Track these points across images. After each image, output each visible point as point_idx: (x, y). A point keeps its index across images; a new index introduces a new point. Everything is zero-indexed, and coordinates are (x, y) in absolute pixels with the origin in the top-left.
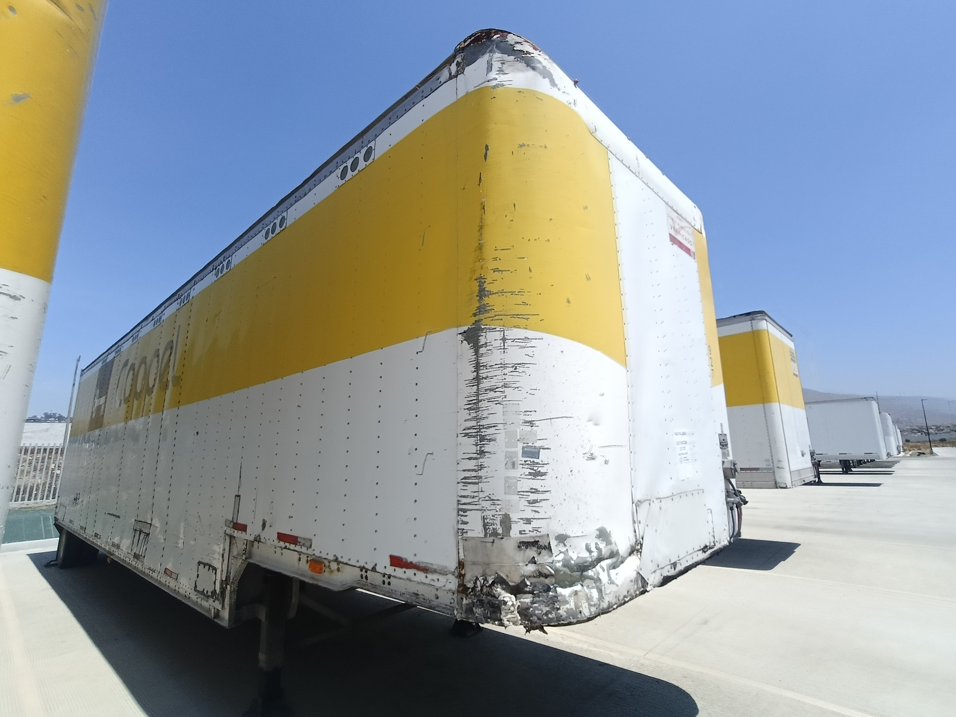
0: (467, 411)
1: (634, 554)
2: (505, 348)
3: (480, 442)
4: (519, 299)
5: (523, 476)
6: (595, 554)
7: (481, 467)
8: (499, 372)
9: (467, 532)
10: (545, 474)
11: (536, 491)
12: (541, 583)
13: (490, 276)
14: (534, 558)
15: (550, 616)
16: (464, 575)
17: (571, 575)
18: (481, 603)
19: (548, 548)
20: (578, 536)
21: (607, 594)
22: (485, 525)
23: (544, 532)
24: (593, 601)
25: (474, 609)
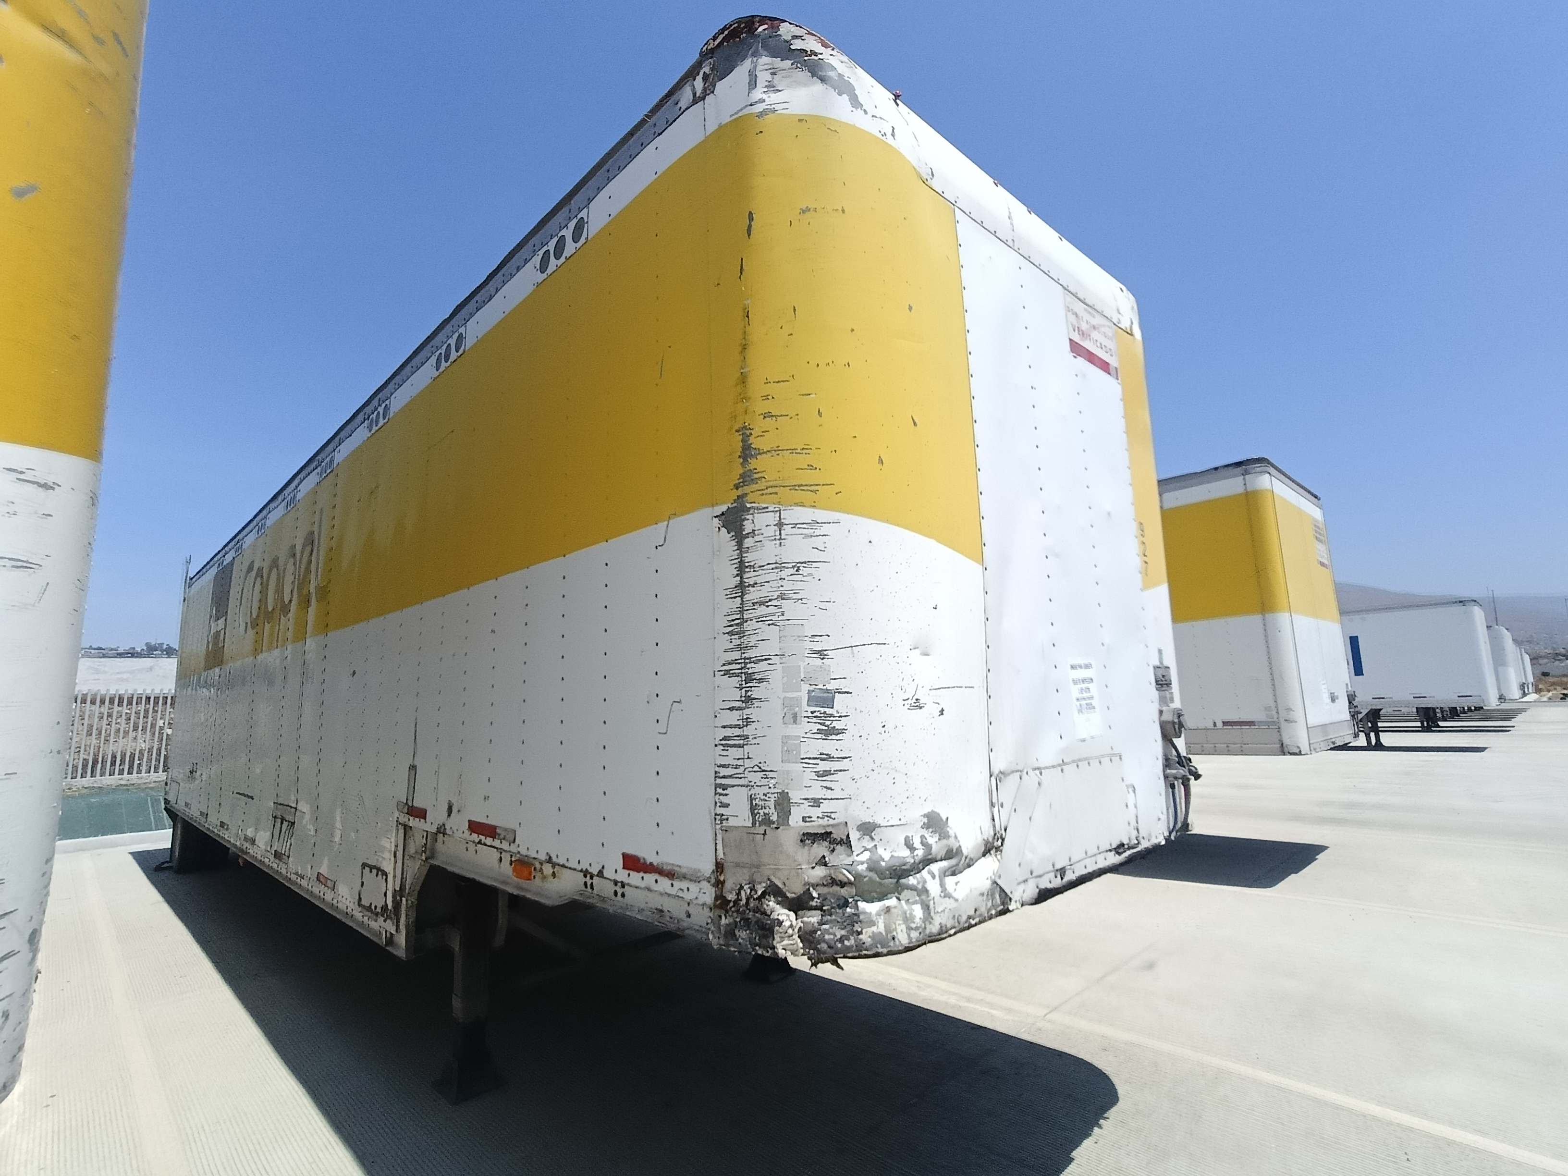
0: (727, 637)
1: (991, 854)
2: (782, 538)
3: (746, 684)
4: (803, 460)
5: (809, 735)
6: (920, 853)
7: (748, 722)
8: (772, 576)
9: (727, 819)
10: (841, 731)
11: (828, 758)
12: (834, 895)
13: (758, 425)
14: (824, 857)
15: (846, 942)
16: (723, 883)
17: (880, 883)
18: (747, 924)
19: (847, 842)
20: (893, 826)
21: (938, 912)
22: (753, 809)
23: (839, 818)
24: (914, 923)
25: (737, 931)
